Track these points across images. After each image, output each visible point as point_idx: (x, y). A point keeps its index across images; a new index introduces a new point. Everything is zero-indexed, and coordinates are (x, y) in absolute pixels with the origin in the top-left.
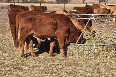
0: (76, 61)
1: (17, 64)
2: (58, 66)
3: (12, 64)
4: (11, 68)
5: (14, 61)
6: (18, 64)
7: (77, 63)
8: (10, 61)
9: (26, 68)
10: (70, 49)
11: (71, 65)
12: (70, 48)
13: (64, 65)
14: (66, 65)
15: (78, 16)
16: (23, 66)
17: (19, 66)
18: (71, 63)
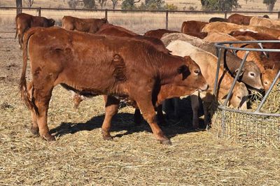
0: (256, 156)
1: (114, 156)
2: (211, 165)
3: (101, 157)
4: (101, 166)
5: (107, 150)
6: (116, 157)
7: (257, 159)
8: (97, 149)
9: (136, 169)
10: (240, 124)
11: (243, 164)
12: (241, 122)
13: (227, 164)
14: (231, 164)
15: (260, 44)
16: (127, 161)
17: (119, 163)
18: (243, 160)
